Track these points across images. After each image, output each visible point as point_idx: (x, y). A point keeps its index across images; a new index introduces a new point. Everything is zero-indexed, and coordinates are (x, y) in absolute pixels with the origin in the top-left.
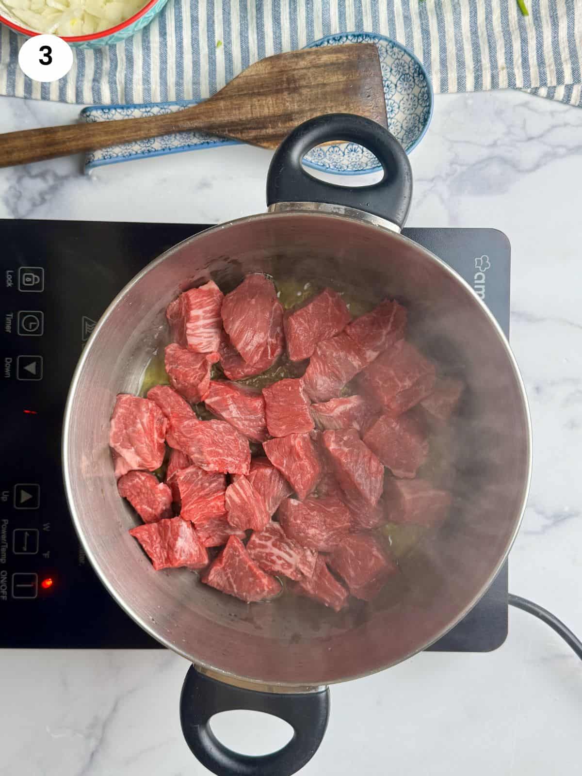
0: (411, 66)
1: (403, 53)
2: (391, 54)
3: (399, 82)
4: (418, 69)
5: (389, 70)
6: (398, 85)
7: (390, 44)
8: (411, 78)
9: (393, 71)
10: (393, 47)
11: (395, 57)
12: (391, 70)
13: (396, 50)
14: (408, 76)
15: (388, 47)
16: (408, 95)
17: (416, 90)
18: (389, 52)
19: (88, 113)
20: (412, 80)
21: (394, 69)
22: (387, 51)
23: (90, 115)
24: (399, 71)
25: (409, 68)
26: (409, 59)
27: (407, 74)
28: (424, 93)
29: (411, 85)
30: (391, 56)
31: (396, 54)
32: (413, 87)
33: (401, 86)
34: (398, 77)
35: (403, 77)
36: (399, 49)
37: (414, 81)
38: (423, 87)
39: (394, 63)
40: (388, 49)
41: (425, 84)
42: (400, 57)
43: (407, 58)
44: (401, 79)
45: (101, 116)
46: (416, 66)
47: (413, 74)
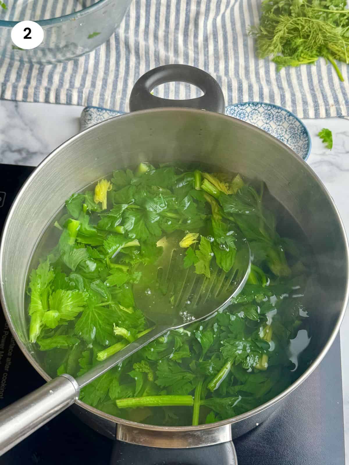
0: (299, 128)
1: (295, 120)
2: (287, 120)
3: (290, 138)
4: (303, 130)
5: (285, 130)
6: (289, 140)
7: (288, 114)
8: (298, 136)
9: (287, 132)
10: (289, 116)
11: (290, 122)
12: (286, 131)
13: (291, 118)
14: (297, 135)
15: (287, 115)
16: (295, 146)
17: (301, 143)
18: (286, 119)
19: (88, 109)
20: (299, 137)
21: (288, 130)
22: (285, 118)
23: (89, 110)
24: (291, 132)
25: (298, 129)
26: (299, 124)
27: (296, 134)
28: (305, 144)
29: (298, 140)
30: (288, 122)
31: (291, 121)
32: (298, 141)
33: (291, 141)
34: (290, 135)
35: (293, 135)
36: (293, 118)
37: (300, 138)
38: (306, 141)
39: (289, 126)
40: (286, 117)
41: (306, 139)
42: (293, 122)
43: (297, 123)
44: (292, 137)
45: (96, 112)
46: (303, 128)
47: (300, 133)
